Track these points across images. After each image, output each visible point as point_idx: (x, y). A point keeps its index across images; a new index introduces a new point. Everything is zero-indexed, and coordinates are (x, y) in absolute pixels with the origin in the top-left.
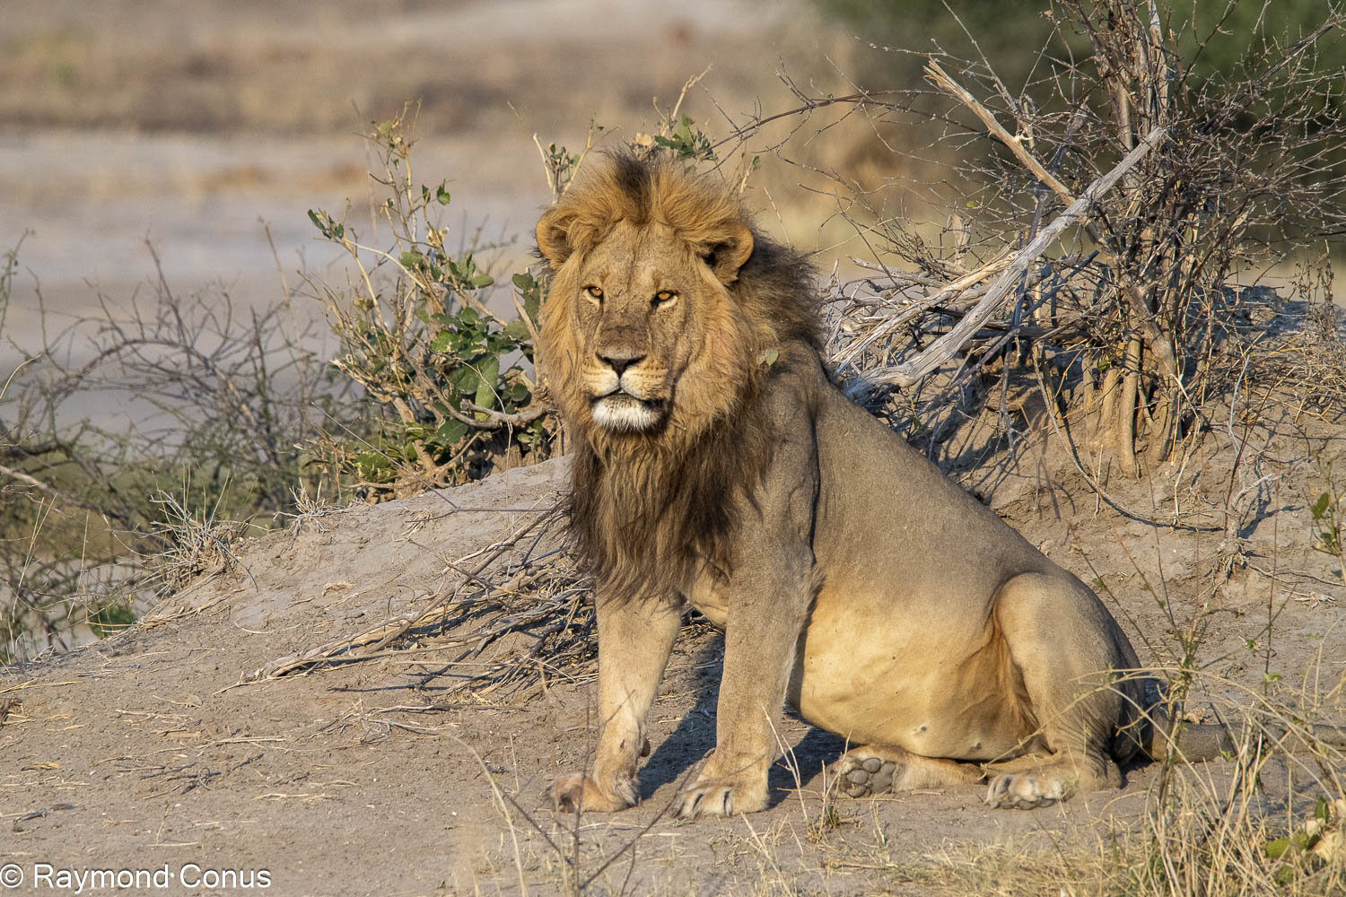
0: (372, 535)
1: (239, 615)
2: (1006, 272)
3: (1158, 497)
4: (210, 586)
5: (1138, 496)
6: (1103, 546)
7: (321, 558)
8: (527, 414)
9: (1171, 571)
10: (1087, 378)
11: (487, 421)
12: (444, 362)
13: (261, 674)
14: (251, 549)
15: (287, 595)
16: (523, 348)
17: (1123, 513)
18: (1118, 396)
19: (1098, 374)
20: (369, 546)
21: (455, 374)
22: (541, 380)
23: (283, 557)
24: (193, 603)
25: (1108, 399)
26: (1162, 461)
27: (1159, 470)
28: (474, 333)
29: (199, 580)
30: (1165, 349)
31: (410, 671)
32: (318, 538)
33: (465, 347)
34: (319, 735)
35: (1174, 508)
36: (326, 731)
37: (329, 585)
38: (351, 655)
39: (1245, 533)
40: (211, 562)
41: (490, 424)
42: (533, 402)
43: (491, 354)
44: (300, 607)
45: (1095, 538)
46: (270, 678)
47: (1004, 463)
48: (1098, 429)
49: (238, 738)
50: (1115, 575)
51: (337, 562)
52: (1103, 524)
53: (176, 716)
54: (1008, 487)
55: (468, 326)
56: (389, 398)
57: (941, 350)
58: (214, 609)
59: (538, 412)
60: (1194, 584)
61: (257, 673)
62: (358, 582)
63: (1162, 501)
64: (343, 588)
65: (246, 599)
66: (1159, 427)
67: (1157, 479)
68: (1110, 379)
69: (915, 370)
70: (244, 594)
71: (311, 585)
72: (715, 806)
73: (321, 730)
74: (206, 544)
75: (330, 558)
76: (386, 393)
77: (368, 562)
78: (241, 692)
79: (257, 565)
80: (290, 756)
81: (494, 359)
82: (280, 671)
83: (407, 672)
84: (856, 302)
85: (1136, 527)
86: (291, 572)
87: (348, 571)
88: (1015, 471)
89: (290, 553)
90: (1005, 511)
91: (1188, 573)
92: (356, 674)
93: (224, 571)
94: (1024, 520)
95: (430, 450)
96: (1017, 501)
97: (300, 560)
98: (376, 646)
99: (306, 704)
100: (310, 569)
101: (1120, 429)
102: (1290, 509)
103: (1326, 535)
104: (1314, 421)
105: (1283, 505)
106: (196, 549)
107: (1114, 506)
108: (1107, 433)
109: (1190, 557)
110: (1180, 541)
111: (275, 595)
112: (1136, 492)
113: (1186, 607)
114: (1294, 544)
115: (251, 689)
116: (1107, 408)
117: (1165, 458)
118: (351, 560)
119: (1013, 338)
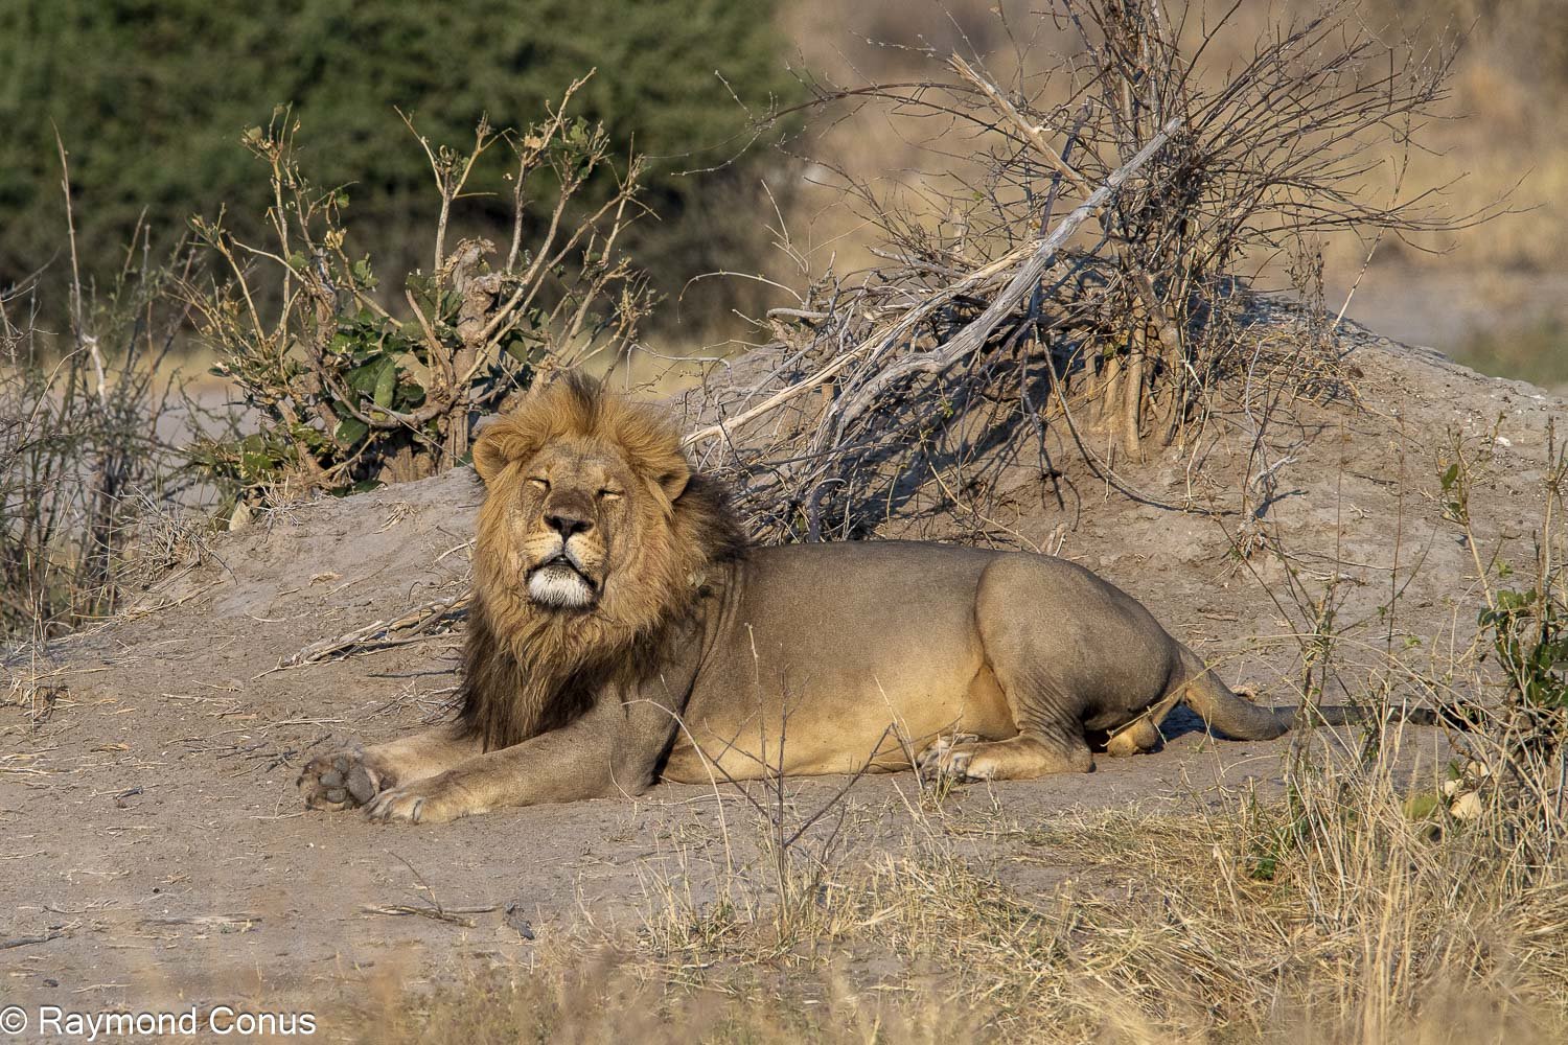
0: (348, 528)
1: (222, 607)
2: (1031, 260)
3: (1167, 481)
4: (187, 578)
5: (1146, 480)
6: (1116, 529)
7: (299, 550)
8: (422, 414)
9: (1188, 553)
10: (1090, 367)
11: (385, 421)
12: (340, 363)
13: (298, 659)
14: (224, 542)
15: (271, 586)
16: (416, 349)
17: (1132, 497)
18: (1122, 382)
19: (1101, 363)
20: (347, 538)
21: (351, 375)
22: (435, 380)
23: (259, 549)
24: (173, 596)
25: (1112, 385)
26: (1166, 445)
27: (1164, 455)
28: (368, 335)
29: (175, 574)
30: (1173, 336)
31: (448, 655)
32: (294, 531)
33: (360, 349)
34: (377, 716)
35: (1186, 492)
36: (383, 712)
37: (317, 576)
38: (386, 639)
39: (1260, 512)
40: (185, 555)
41: (389, 424)
42: (428, 402)
43: (386, 355)
44: (286, 598)
45: (1108, 521)
46: (306, 662)
47: (1003, 454)
48: (1101, 415)
49: (298, 719)
50: (1133, 557)
51: (316, 554)
52: (1114, 508)
53: (224, 700)
54: (1013, 474)
55: (364, 327)
56: (272, 401)
57: (970, 337)
58: (195, 601)
59: (434, 411)
60: (1211, 564)
61: (294, 658)
62: (345, 574)
63: (1172, 485)
64: (329, 578)
65: (226, 590)
66: (1165, 410)
67: (1163, 463)
68: (1113, 366)
69: (945, 356)
70: (224, 585)
71: (294, 576)
73: (378, 711)
74: (180, 538)
75: (310, 550)
76: (268, 396)
77: (348, 553)
78: (279, 676)
79: (233, 558)
80: (358, 736)
81: (389, 360)
82: (316, 656)
83: (444, 656)
84: (868, 291)
85: (1149, 510)
86: (268, 564)
87: (331, 563)
88: (1014, 462)
89: (265, 546)
90: (1011, 497)
91: (1205, 554)
92: (393, 658)
93: (199, 564)
94: (1030, 504)
95: (313, 450)
96: (1024, 487)
97: (276, 551)
98: (410, 631)
99: (348, 688)
100: (289, 561)
101: (1126, 416)
102: (1296, 493)
103: (1454, 506)
104: (1306, 407)
105: (1291, 488)
106: (170, 542)
107: (1123, 491)
108: (1111, 419)
109: (1205, 539)
110: (1194, 524)
111: (257, 587)
112: (1142, 475)
113: (1209, 587)
114: (1306, 525)
115: (291, 674)
116: (1110, 395)
117: (1168, 443)
118: (332, 552)
119: (1031, 326)
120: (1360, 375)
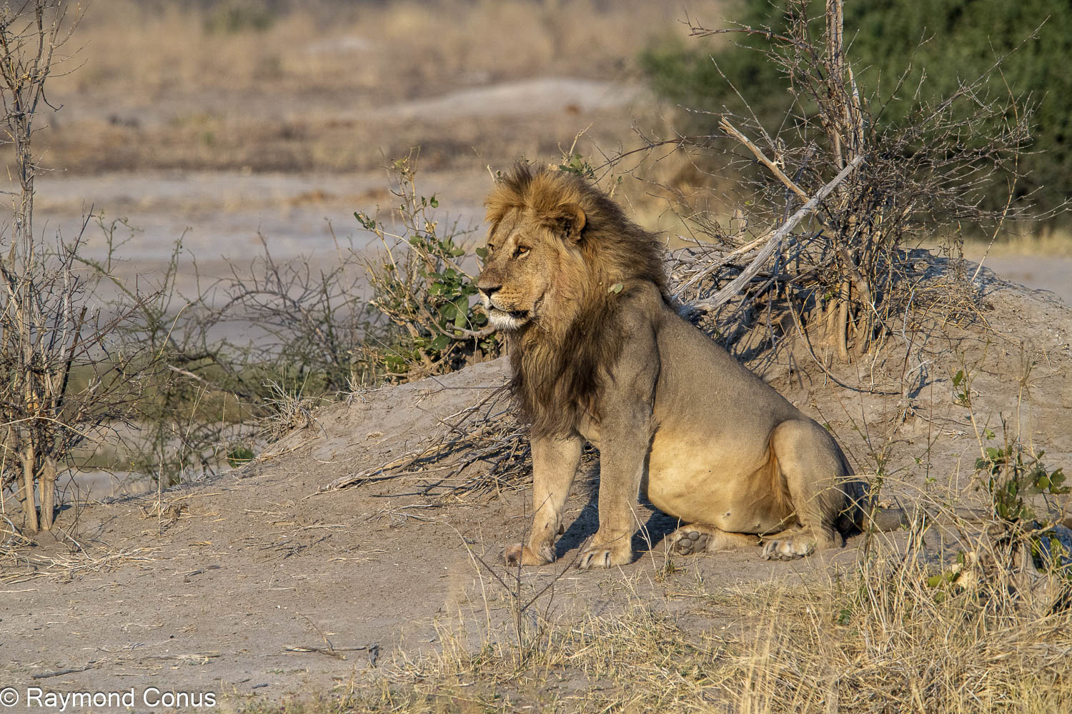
0: (395, 404)
1: (317, 453)
2: (769, 243)
3: (861, 375)
4: (299, 436)
5: (849, 374)
6: (829, 404)
7: (365, 418)
8: (485, 331)
9: (870, 418)
10: (818, 305)
11: (462, 336)
12: (436, 301)
13: (330, 487)
14: (323, 414)
15: (344, 440)
17: (840, 384)
18: (837, 315)
19: (825, 303)
20: (393, 410)
21: (443, 308)
23: (342, 418)
24: (289, 446)
25: (831, 317)
26: (863, 353)
27: (862, 359)
28: (453, 284)
29: (293, 432)
30: (864, 287)
31: (418, 484)
32: (363, 406)
33: (448, 292)
34: (365, 523)
35: (871, 381)
36: (369, 521)
37: (370, 434)
38: (383, 475)
39: (913, 395)
40: (299, 422)
41: (463, 338)
43: (464, 296)
44: (352, 447)
45: (824, 399)
46: (335, 489)
47: (769, 356)
48: (825, 335)
49: (317, 525)
50: (836, 421)
51: (374, 420)
52: (829, 391)
53: (280, 513)
55: (450, 279)
56: (404, 323)
57: (731, 289)
58: (302, 449)
60: (883, 426)
61: (328, 487)
62: (387, 432)
63: (864, 377)
64: (378, 435)
65: (321, 443)
66: (861, 333)
67: (861, 364)
68: (832, 305)
69: (716, 301)
70: (319, 440)
71: (359, 434)
72: (601, 561)
73: (366, 520)
74: (296, 411)
75: (370, 418)
76: (402, 320)
77: (393, 420)
78: (318, 498)
79: (326, 422)
80: (348, 536)
81: (466, 299)
82: (341, 485)
84: (681, 261)
85: (849, 393)
86: (347, 426)
87: (381, 426)
88: (776, 361)
89: (346, 415)
91: (879, 419)
92: (385, 488)
93: (307, 426)
94: (782, 389)
95: (429, 353)
96: (778, 378)
97: (352, 419)
98: (398, 469)
99: (357, 505)
100: (358, 425)
101: (838, 335)
102: (940, 381)
103: (961, 396)
104: (953, 329)
105: (935, 379)
106: (290, 414)
107: (835, 381)
108: (831, 337)
109: (881, 410)
110: (875, 401)
111: (338, 440)
112: (848, 372)
113: (879, 439)
114: (942, 401)
115: (325, 497)
116: (830, 323)
117: (865, 351)
118: (383, 419)
119: (774, 282)
120: (992, 308)
